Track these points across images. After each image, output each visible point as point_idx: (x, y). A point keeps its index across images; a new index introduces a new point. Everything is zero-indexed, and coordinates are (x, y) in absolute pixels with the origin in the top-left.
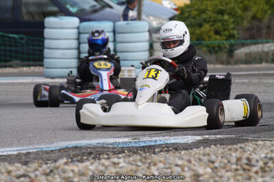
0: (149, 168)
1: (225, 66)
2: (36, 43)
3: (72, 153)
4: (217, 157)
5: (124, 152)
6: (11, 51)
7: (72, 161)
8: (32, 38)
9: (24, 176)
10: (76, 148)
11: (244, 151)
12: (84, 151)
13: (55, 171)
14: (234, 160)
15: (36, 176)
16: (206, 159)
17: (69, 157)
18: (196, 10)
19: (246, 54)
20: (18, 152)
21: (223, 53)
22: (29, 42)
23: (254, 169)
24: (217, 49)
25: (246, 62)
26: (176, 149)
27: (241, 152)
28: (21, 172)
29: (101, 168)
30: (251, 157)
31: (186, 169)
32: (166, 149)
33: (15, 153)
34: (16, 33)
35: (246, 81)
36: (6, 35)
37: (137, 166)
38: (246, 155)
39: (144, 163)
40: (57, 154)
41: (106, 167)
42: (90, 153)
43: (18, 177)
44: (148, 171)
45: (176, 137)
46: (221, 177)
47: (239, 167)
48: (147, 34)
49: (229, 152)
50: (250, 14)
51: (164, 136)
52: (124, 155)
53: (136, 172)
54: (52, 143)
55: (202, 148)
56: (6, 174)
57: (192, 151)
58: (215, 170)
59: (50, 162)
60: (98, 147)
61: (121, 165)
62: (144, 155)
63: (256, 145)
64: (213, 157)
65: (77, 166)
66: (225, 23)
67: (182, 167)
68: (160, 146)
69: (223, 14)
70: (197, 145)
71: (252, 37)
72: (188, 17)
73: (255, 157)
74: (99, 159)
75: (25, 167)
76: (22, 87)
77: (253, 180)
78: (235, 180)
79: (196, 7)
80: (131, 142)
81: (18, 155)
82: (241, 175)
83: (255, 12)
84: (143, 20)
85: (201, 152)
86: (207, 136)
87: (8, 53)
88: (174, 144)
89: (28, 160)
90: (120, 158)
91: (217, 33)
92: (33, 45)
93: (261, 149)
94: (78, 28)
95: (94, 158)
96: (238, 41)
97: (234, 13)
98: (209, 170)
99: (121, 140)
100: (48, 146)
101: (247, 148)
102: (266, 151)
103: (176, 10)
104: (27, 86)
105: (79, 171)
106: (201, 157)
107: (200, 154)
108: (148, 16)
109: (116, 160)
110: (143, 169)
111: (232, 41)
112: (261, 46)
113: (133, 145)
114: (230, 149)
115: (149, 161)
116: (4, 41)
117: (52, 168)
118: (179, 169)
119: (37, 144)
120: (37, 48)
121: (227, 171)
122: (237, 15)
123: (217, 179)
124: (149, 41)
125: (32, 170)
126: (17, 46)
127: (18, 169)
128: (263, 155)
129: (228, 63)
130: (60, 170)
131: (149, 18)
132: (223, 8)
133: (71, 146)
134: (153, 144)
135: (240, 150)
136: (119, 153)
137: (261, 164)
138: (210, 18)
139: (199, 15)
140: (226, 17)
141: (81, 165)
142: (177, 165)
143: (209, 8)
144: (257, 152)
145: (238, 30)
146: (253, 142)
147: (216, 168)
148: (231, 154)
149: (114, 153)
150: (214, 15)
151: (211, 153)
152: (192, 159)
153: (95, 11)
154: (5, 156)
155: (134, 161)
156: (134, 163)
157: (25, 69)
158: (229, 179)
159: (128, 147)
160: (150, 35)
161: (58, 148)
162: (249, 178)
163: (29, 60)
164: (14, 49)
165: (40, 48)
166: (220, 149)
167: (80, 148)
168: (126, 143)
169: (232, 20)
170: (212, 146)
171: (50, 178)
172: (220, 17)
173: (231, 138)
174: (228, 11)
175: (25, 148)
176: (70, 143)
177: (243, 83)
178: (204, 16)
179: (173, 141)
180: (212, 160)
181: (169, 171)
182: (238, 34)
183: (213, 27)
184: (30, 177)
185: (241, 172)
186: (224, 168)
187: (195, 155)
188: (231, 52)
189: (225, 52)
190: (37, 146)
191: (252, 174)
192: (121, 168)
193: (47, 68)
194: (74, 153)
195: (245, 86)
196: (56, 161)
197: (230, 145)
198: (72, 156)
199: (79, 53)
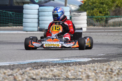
0: (67, 72)
1: (104, 28)
2: (19, 16)
3: (33, 65)
4: (98, 68)
5: (56, 65)
6: (8, 19)
7: (33, 69)
8: (18, 14)
9: (11, 75)
10: (35, 63)
11: (110, 65)
12: (39, 64)
13: (25, 73)
14: (105, 70)
15: (17, 75)
16: (92, 69)
17: (32, 67)
18: (91, 2)
19: (113, 22)
21: (103, 21)
22: (17, 15)
23: (114, 74)
24: (100, 20)
25: (113, 26)
26: (80, 64)
27: (108, 66)
28: (10, 73)
29: (46, 72)
30: (112, 68)
31: (83, 73)
32: (75, 64)
33: (8, 65)
34: (11, 11)
35: (113, 34)
36: (6, 12)
37: (62, 71)
38: (111, 67)
39: (65, 70)
40: (27, 66)
41: (48, 72)
42: (42, 65)
43: (9, 75)
44: (67, 73)
45: (80, 59)
46: (99, 77)
47: (107, 73)
48: (69, 12)
49: (103, 66)
50: (115, 4)
51: (75, 58)
52: (56, 66)
53: (61, 74)
54: (25, 61)
55: (92, 64)
56: (3, 74)
57: (86, 65)
58: (96, 74)
59: (23, 69)
60: (45, 63)
61: (54, 71)
62: (65, 66)
63: (115, 63)
64: (96, 68)
65: (35, 71)
66: (104, 8)
67: (82, 72)
68: (73, 63)
69: (103, 4)
70: (89, 62)
71: (116, 15)
72: (87, 5)
73: (114, 68)
74: (45, 68)
75: (12, 71)
76: (13, 35)
77: (113, 78)
78: (105, 78)
79: (91, 1)
80: (60, 61)
81: (9, 66)
82: (108, 76)
83: (118, 3)
84: (68, 6)
85: (91, 66)
86: (94, 59)
87: (7, 20)
88: (79, 62)
89: (13, 68)
90: (54, 68)
91: (100, 12)
92: (18, 17)
93: (117, 65)
94: (38, 9)
95: (43, 68)
96: (110, 16)
97: (108, 4)
98: (94, 74)
99: (55, 60)
100: (23, 62)
101: (111, 64)
102: (120, 66)
103: (82, 2)
104: (15, 35)
105: (36, 73)
106: (91, 68)
107: (90, 67)
108: (70, 4)
109: (52, 69)
110: (64, 73)
111: (107, 16)
112: (120, 19)
113: (61, 62)
114: (104, 65)
115: (67, 69)
116: (5, 14)
117: (24, 72)
118: (80, 73)
119: (18, 61)
121: (102, 74)
122: (110, 5)
123: (97, 78)
124: (70, 16)
125: (15, 72)
126: (11, 17)
127: (9, 72)
128: (118, 67)
129: (105, 26)
130: (27, 73)
131: (70, 5)
132: (103, 1)
133: (33, 62)
134: (69, 62)
135: (108, 65)
137: (117, 71)
138: (97, 6)
139: (92, 4)
140: (104, 6)
141: (37, 71)
142: (79, 71)
143: (97, 2)
144: (115, 66)
145: (110, 11)
146: (114, 62)
147: (97, 73)
148: (104, 67)
149: (52, 65)
150: (99, 5)
151: (95, 66)
152: (86, 69)
153: (46, 2)
154: (3, 66)
155: (60, 69)
156: (60, 70)
157: (15, 27)
158: (102, 78)
159: (58, 63)
160: (70, 13)
161: (27, 63)
162: (112, 78)
163: (17, 24)
164: (10, 18)
165: (21, 18)
166: (99, 65)
167: (37, 63)
168: (58, 61)
169: (107, 7)
170: (96, 63)
171: (23, 76)
172: (102, 6)
173: (105, 60)
174: (105, 3)
175: (13, 62)
176: (33, 61)
177: (112, 35)
178: (95, 5)
179: (79, 61)
180: (95, 69)
181: (76, 74)
182: (110, 13)
183: (98, 10)
184: (14, 76)
185: (108, 75)
186: (101, 73)
187: (88, 67)
188: (106, 21)
189: (104, 21)
190: (18, 62)
191: (113, 76)
192: (55, 72)
193: (24, 27)
194: (34, 65)
195: (112, 36)
196: (26, 68)
197: (104, 62)
198: (33, 67)
199: (39, 20)
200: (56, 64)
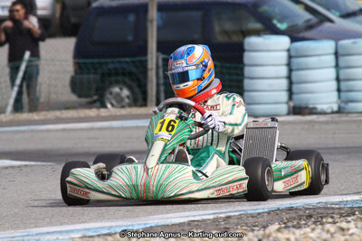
2: (232, 71)
3: (285, 216)
5: (354, 214)
7: (287, 227)
8: (228, 65)
10: (291, 209)
12: (301, 213)
17: (281, 221)
20: (215, 216)
22: (224, 71)
29: (325, 236)
33: (211, 217)
40: (266, 218)
41: (332, 235)
42: (310, 216)
52: (355, 217)
59: (256, 229)
60: (320, 208)
61: (351, 232)
65: (294, 233)
74: (322, 224)
81: (215, 220)
89: (228, 226)
90: (349, 222)
92: (230, 74)
94: (288, 50)
95: (315, 223)
99: (349, 198)
100: (254, 208)
105: (296, 239)
109: (344, 225)
117: (260, 237)
119: (239, 205)
120: (234, 77)
130: (271, 239)
133: (283, 207)
136: (348, 216)
141: (298, 232)
149: (341, 215)
153: (310, 27)
159: (359, 207)
161: (266, 210)
165: (238, 78)
167: (296, 209)
168: (356, 201)
175: (224, 211)
176: (281, 203)
190: (240, 208)
192: (351, 235)
193: (248, 104)
194: (288, 216)
196: (264, 227)
198: (286, 221)
199: (291, 83)
200: (351, 212)
